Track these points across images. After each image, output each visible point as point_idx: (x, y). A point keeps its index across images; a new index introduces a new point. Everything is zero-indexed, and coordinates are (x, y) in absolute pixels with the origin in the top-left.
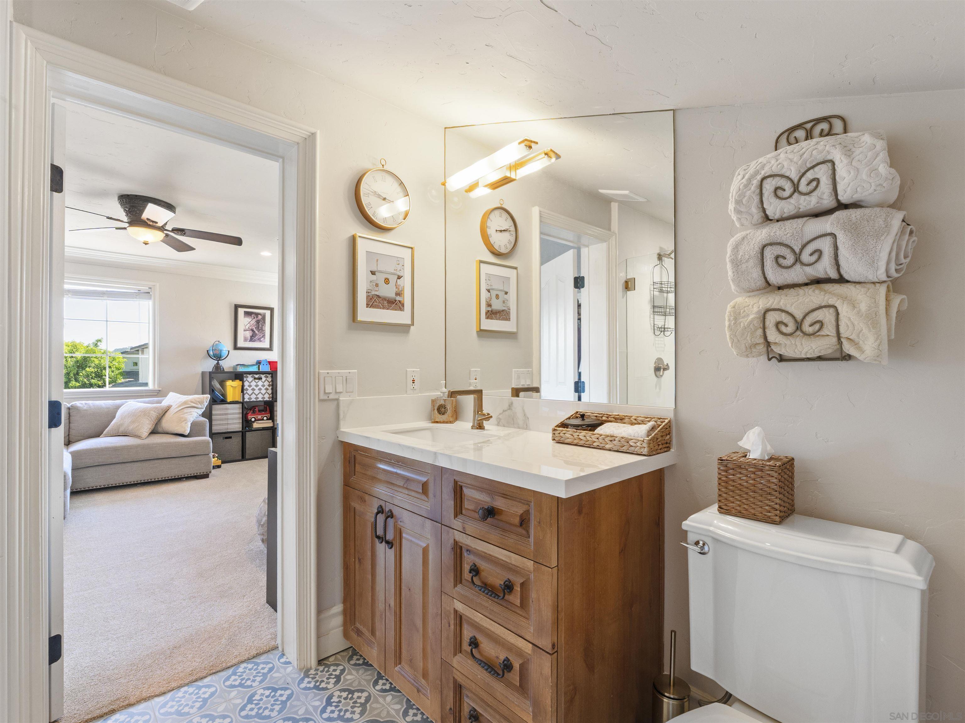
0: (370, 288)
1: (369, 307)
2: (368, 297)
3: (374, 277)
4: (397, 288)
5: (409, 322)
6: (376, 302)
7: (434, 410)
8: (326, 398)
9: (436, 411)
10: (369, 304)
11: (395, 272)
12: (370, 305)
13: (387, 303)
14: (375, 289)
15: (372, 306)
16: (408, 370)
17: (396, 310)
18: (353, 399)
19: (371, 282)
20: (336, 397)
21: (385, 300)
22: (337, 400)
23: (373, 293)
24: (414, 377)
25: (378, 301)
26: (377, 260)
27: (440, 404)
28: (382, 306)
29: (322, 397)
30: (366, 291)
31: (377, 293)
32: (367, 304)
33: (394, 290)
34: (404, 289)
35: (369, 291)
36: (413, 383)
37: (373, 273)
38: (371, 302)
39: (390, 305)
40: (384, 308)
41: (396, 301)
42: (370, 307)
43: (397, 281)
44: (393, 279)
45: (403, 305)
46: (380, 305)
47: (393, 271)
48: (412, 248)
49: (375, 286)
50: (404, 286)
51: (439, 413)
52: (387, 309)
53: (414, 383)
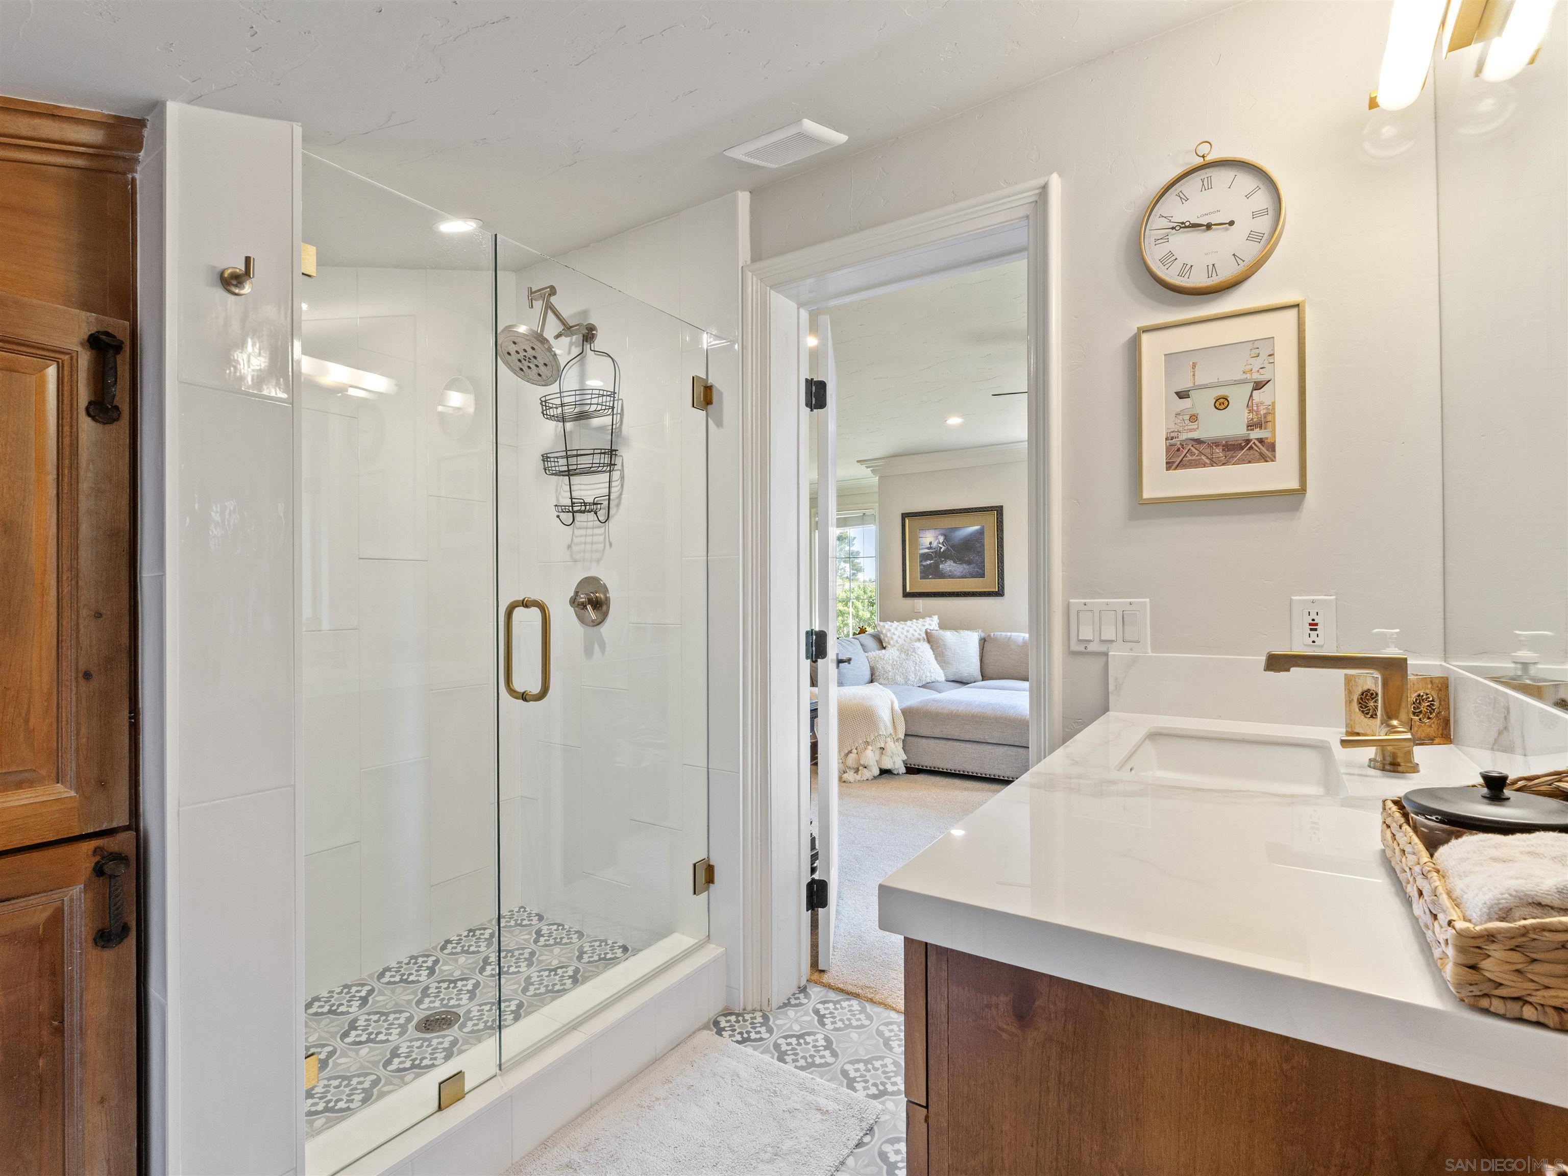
0: (1173, 427)
1: (1173, 467)
2: (1168, 449)
3: (1186, 403)
4: (1251, 411)
5: (1294, 484)
6: (1192, 454)
7: (1350, 702)
8: (1081, 648)
9: (1355, 706)
10: (1174, 462)
11: (1244, 376)
12: (1177, 463)
13: (1223, 450)
14: (1189, 427)
15: (1181, 465)
16: (1293, 598)
17: (1250, 462)
18: (1137, 656)
19: (1177, 414)
20: (1102, 648)
21: (1217, 446)
22: (1106, 654)
23: (1184, 436)
24: (1313, 616)
25: (1196, 452)
26: (1194, 365)
27: (1365, 688)
28: (1208, 461)
29: (1075, 647)
30: (1164, 437)
31: (1195, 435)
32: (1167, 463)
33: (1245, 417)
34: (1274, 408)
35: (1173, 435)
36: (1311, 630)
37: (1182, 395)
38: (1179, 457)
39: (1230, 454)
40: (1213, 463)
41: (1248, 441)
42: (1176, 468)
43: (1251, 396)
44: (1239, 396)
45: (1272, 447)
46: (1203, 458)
47: (1239, 376)
48: (1298, 305)
49: (1187, 422)
50: (1274, 403)
51: (1363, 712)
52: (1224, 464)
53: (1316, 630)
